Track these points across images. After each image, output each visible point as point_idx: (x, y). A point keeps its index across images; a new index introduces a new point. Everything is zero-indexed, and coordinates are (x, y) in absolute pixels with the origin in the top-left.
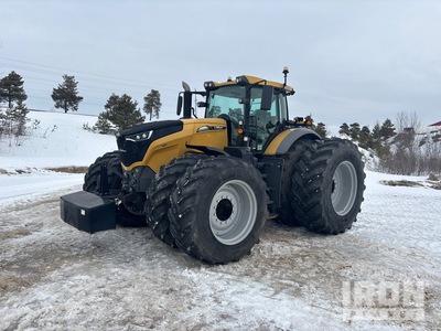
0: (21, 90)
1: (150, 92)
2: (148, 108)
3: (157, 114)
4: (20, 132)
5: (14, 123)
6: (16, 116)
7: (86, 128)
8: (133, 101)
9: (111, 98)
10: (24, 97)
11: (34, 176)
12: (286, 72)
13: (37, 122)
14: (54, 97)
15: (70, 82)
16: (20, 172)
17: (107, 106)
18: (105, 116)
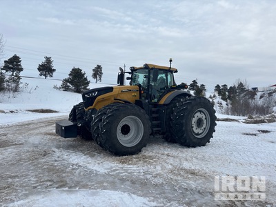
0: (20, 65)
1: (96, 66)
2: (95, 76)
3: (100, 79)
4: (16, 90)
5: (13, 85)
6: (14, 81)
7: (55, 87)
8: (83, 72)
9: (73, 70)
10: (22, 70)
11: (19, 114)
12: (171, 61)
13: (27, 84)
14: (39, 69)
15: (48, 61)
16: (12, 112)
17: (70, 75)
18: (66, 81)
